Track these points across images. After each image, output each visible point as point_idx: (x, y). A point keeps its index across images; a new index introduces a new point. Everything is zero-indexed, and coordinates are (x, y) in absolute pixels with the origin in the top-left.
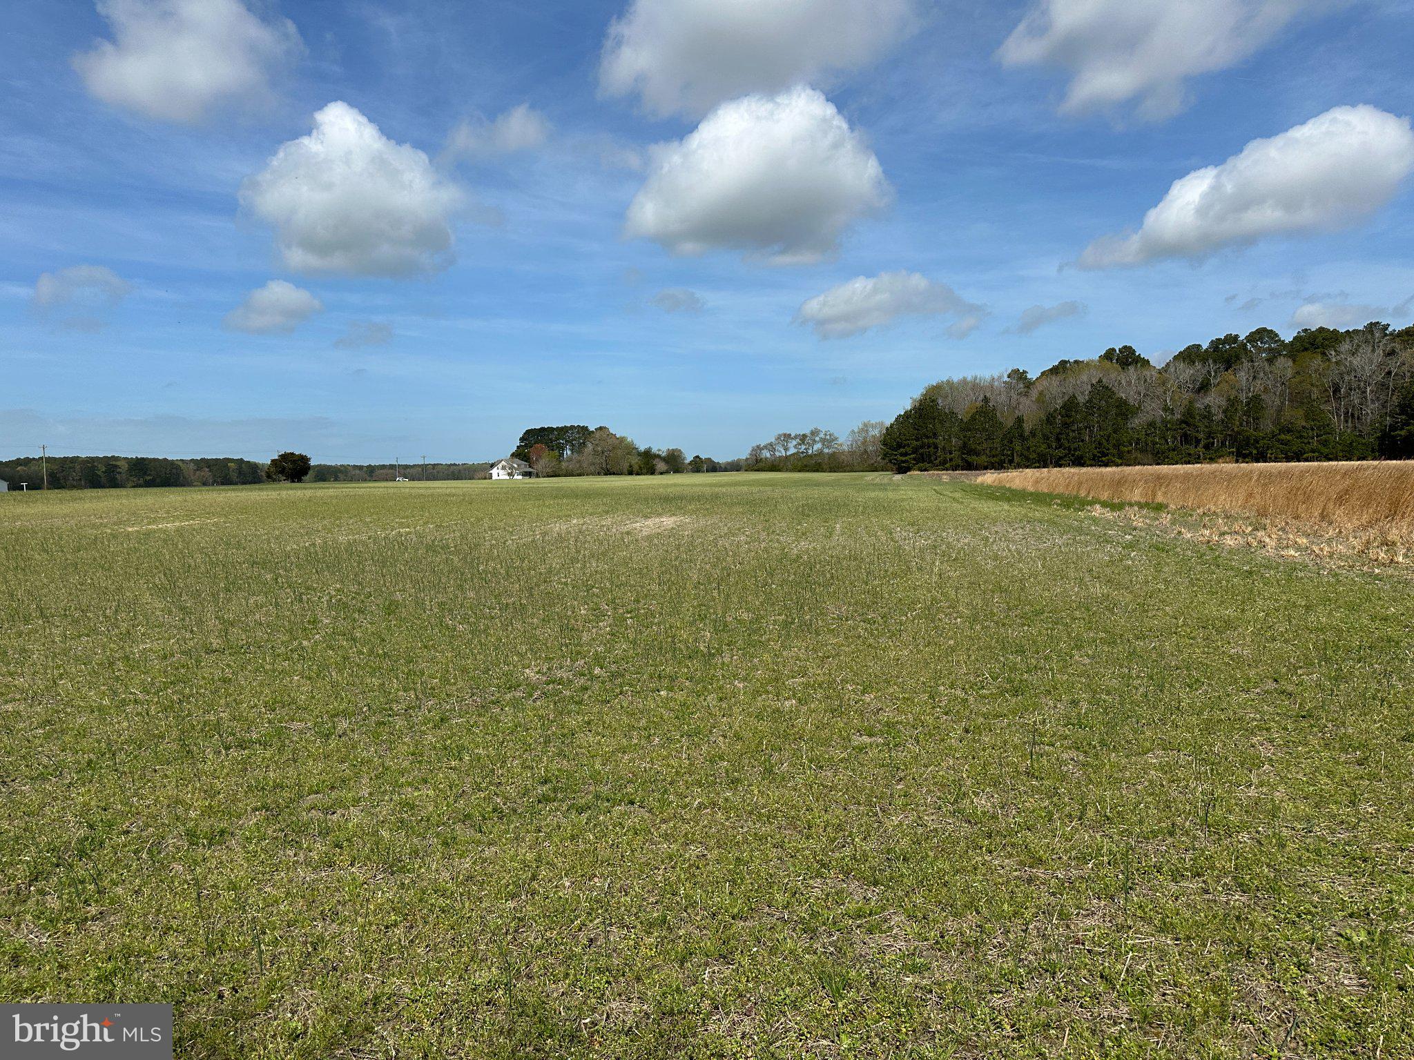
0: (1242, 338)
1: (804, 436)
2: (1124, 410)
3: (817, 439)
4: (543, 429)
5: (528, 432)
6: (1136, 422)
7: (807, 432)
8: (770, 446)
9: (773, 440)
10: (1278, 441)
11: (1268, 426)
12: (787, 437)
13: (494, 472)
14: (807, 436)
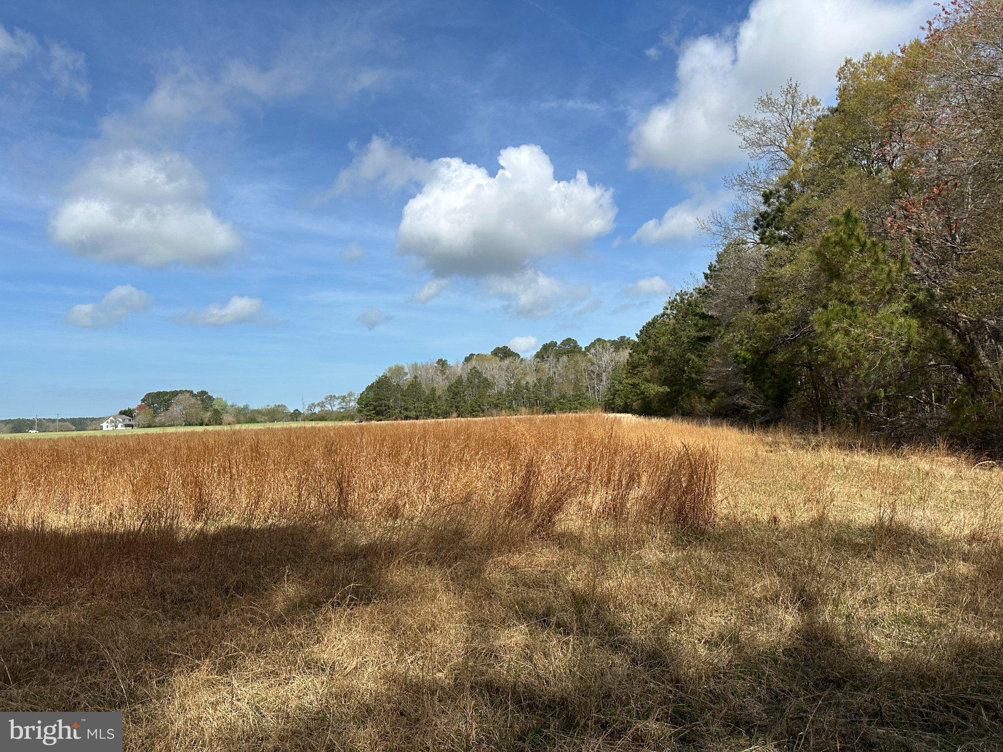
0: (559, 343)
1: (344, 397)
2: (487, 384)
3: (353, 398)
4: (159, 393)
5: (148, 395)
6: (491, 392)
7: (346, 394)
8: (321, 405)
9: (324, 400)
10: (560, 403)
11: (555, 394)
12: (332, 398)
13: (104, 425)
14: (346, 397)
